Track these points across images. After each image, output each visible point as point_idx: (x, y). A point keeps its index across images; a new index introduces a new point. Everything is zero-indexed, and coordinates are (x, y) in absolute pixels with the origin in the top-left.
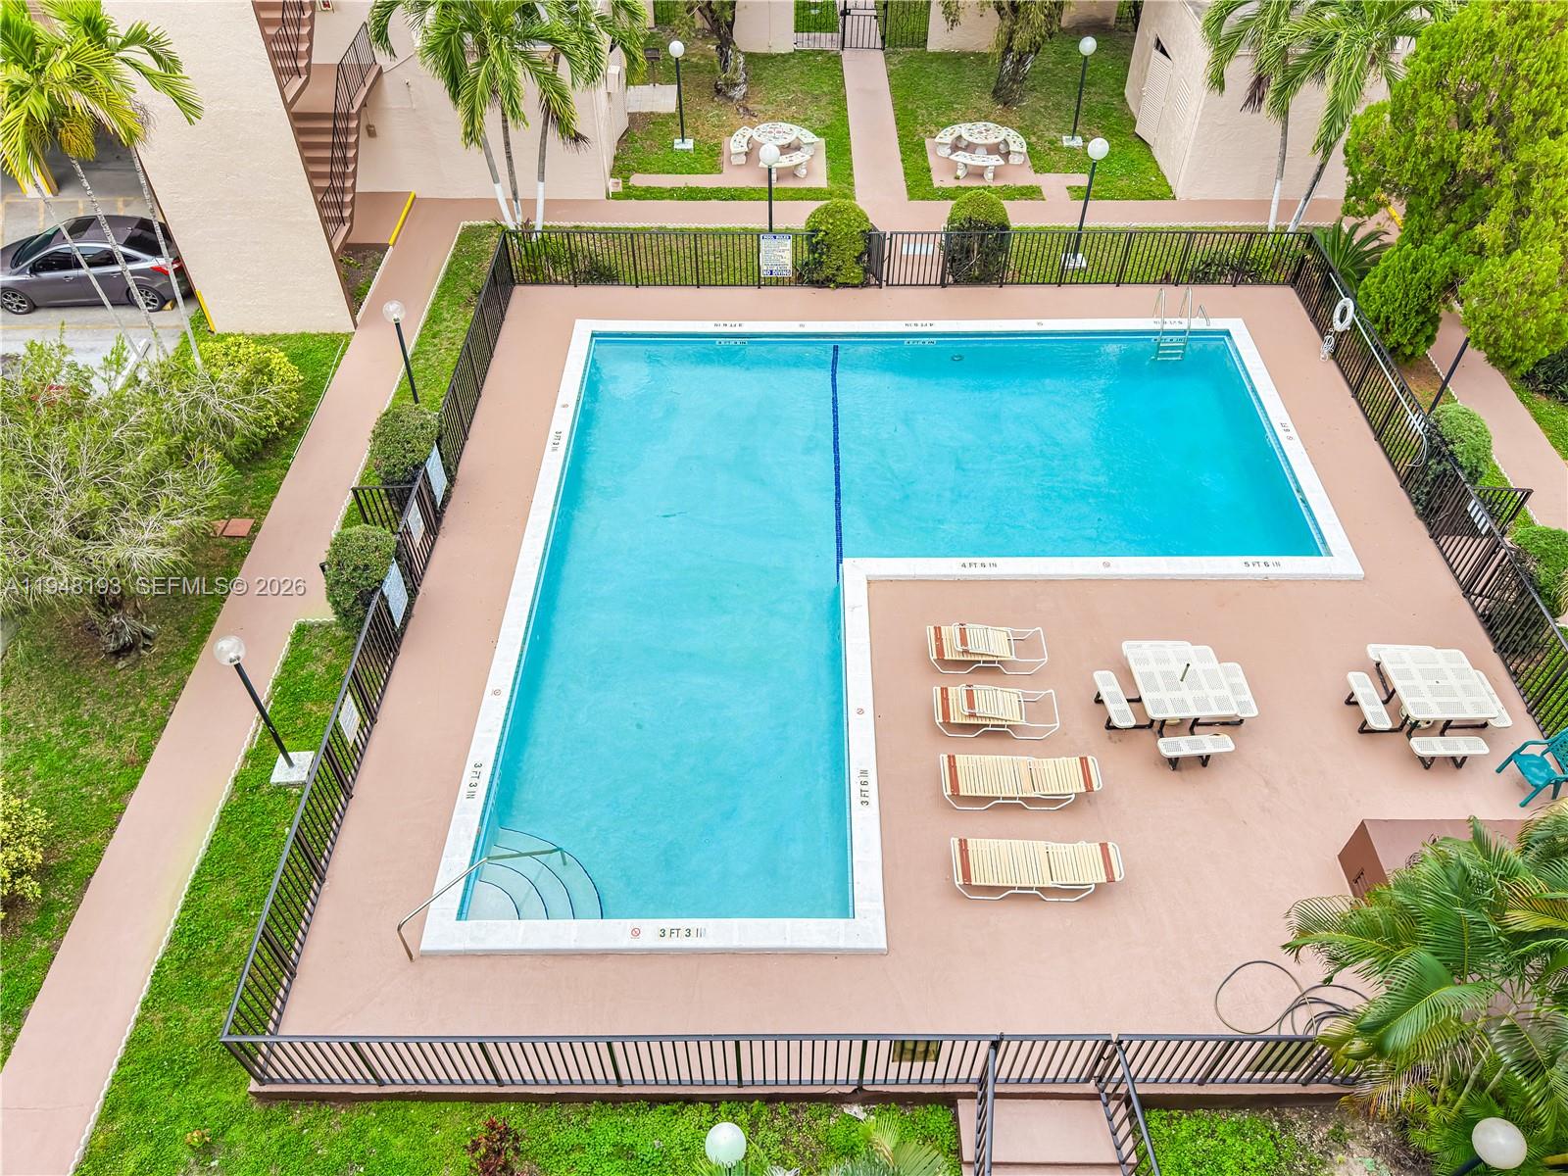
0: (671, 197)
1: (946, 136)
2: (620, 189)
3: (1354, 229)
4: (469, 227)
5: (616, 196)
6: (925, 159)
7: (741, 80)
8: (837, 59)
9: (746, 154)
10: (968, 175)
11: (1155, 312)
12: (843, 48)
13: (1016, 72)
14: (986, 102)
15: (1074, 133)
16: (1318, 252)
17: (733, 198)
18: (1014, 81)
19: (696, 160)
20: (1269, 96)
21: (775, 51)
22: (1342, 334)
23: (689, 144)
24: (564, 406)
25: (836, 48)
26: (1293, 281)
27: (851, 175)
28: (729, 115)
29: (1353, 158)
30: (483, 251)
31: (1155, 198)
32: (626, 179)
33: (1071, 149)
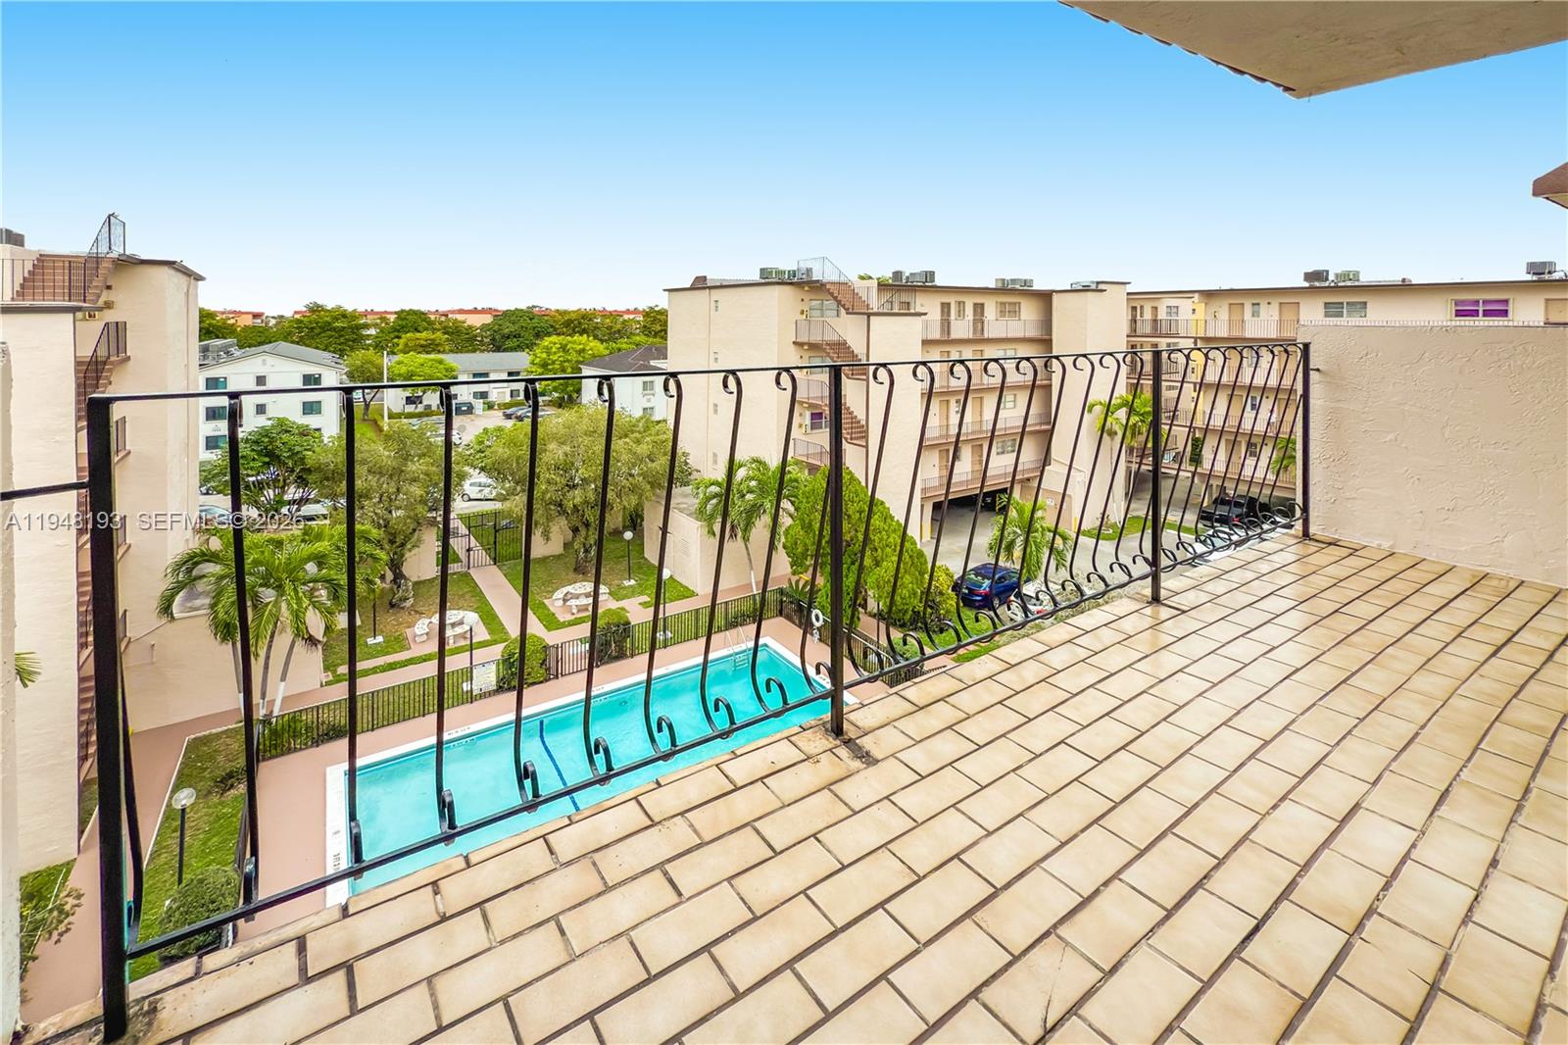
0: (376, 673)
1: (559, 594)
2: (331, 678)
3: (797, 582)
4: (195, 739)
5: (328, 683)
6: (548, 610)
7: (411, 595)
8: (467, 575)
9: (427, 634)
10: (579, 611)
11: (725, 646)
12: (469, 568)
13: (586, 557)
14: (572, 575)
15: (630, 579)
16: (787, 595)
17: (425, 661)
18: (586, 562)
19: (387, 647)
20: (740, 534)
21: (423, 578)
22: (821, 627)
23: (380, 639)
24: (336, 833)
25: (465, 570)
26: (781, 613)
27: (504, 628)
28: (404, 617)
29: (790, 551)
30: (215, 751)
31: (688, 597)
32: (334, 672)
33: (631, 586)
